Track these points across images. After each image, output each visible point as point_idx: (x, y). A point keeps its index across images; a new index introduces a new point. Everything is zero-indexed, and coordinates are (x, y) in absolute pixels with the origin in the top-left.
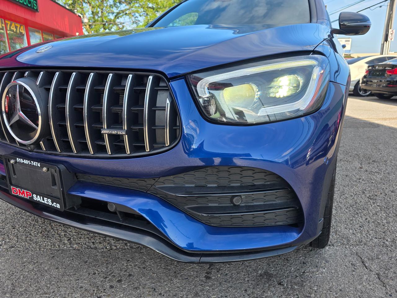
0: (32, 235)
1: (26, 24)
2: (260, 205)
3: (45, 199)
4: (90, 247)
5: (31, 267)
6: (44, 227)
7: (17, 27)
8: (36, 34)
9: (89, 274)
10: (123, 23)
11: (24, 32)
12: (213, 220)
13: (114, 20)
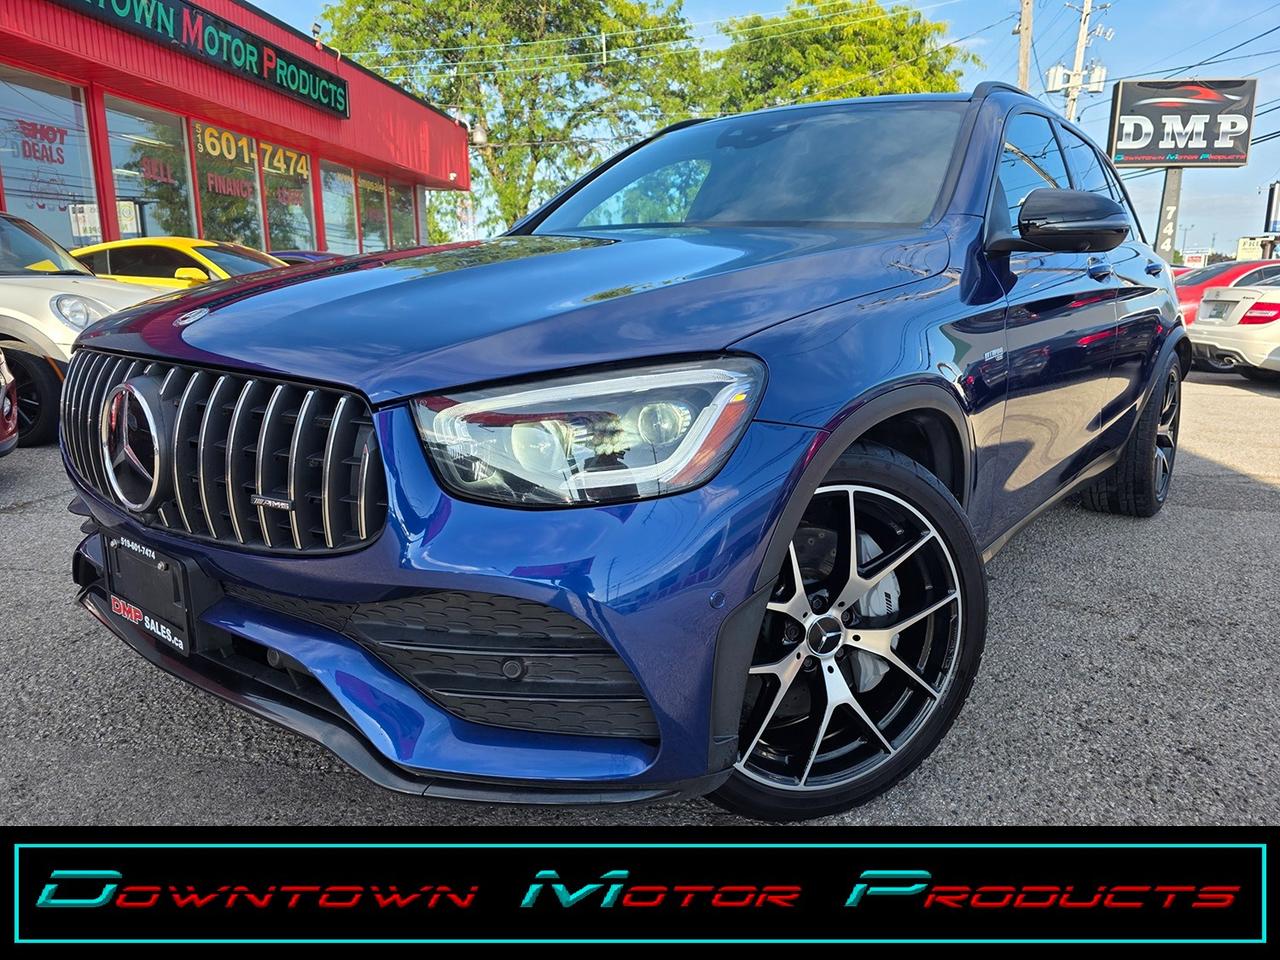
0: (173, 721)
1: (315, 151)
2: (565, 684)
3: (162, 627)
4: (286, 761)
5: (145, 787)
6: (206, 705)
7: (291, 158)
8: (339, 177)
9: (257, 817)
10: (592, 141)
11: (306, 173)
12: (470, 709)
13: (563, 132)
